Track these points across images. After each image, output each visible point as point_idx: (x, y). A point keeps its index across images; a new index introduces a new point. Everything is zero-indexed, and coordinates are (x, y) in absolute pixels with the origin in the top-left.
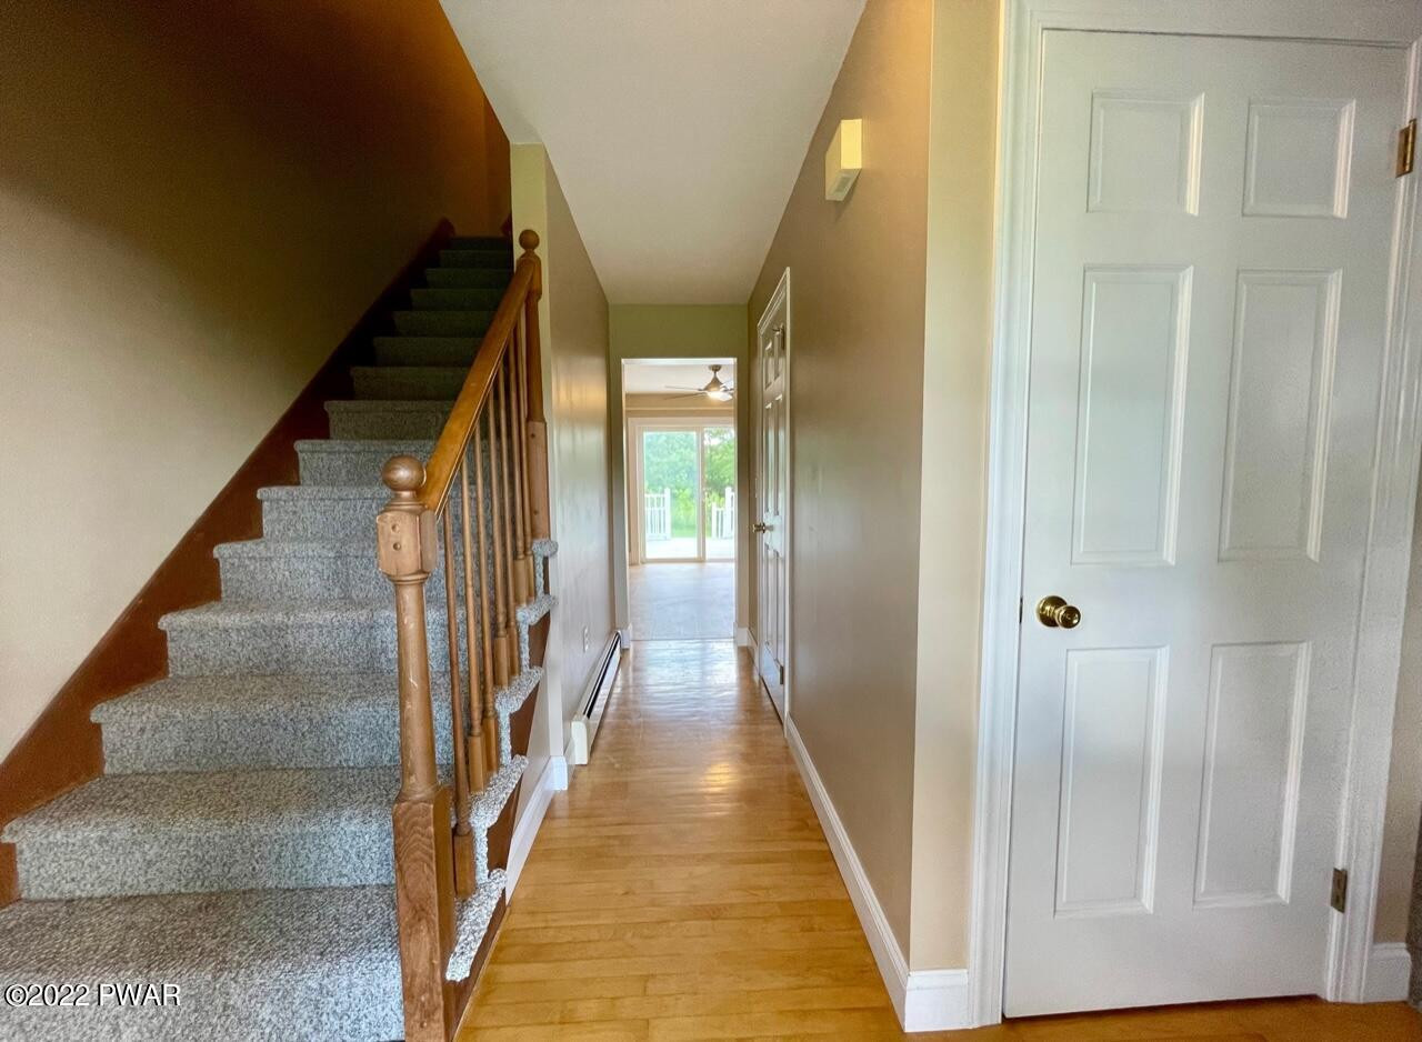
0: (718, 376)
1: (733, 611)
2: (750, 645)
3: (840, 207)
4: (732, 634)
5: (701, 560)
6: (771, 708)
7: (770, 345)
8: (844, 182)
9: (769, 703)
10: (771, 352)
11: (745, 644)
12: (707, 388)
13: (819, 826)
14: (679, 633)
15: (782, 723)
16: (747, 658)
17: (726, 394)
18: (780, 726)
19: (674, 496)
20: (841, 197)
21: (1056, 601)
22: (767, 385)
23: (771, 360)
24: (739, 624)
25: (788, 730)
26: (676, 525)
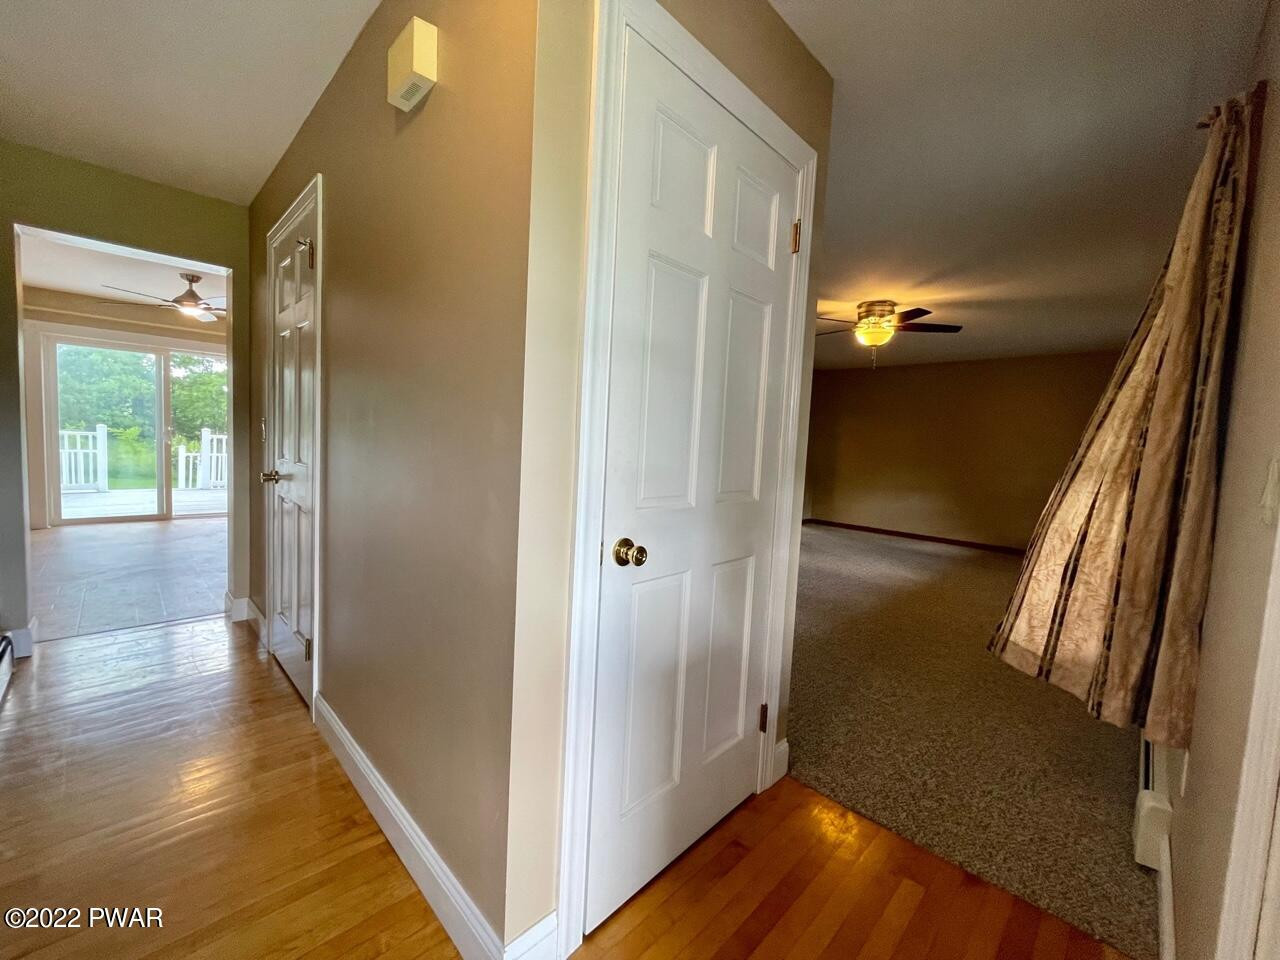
0: (194, 289)
1: (224, 578)
2: (252, 616)
3: (403, 119)
4: (223, 607)
5: (164, 516)
6: (290, 690)
7: (287, 261)
8: (414, 88)
9: (286, 684)
10: (289, 272)
11: (245, 617)
12: (177, 301)
13: (371, 816)
14: (133, 619)
15: (307, 707)
16: (248, 636)
17: (207, 313)
18: (304, 710)
19: (111, 436)
20: (406, 107)
21: (626, 543)
22: (282, 310)
23: (287, 284)
24: (235, 593)
25: (318, 712)
26: (114, 474)
